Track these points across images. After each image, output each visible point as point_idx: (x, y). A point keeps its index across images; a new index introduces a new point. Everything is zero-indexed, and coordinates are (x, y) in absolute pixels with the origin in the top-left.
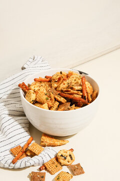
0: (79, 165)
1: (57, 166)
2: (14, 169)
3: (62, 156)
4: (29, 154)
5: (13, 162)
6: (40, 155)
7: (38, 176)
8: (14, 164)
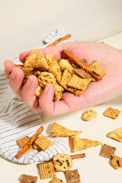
0: (76, 171)
1: (49, 172)
2: (17, 163)
3: (58, 161)
4: (36, 147)
5: (17, 157)
6: (46, 151)
7: (29, 181)
8: (17, 158)
